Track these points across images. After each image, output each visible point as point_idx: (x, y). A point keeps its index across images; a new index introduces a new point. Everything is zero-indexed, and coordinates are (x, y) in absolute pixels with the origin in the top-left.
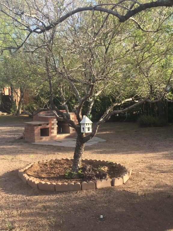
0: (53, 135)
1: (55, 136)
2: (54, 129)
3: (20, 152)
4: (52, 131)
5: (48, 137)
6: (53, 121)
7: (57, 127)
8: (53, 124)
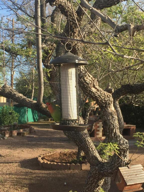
0: (98, 136)
1: (101, 138)
2: (99, 131)
3: (62, 147)
4: (97, 132)
5: (94, 138)
6: (99, 124)
7: (103, 130)
8: (99, 127)
